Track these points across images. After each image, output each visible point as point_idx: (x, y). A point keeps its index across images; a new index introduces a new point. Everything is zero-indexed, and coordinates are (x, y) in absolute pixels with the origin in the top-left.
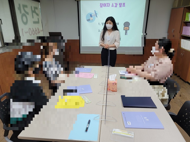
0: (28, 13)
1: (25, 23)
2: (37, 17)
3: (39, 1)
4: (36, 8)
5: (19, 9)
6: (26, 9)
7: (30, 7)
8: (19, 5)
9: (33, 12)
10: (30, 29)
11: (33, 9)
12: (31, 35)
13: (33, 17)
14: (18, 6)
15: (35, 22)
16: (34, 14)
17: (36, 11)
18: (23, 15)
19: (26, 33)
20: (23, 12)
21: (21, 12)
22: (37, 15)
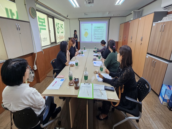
0: (59, 27)
1: (58, 33)
2: (63, 30)
3: (63, 21)
5: (56, 25)
8: (56, 23)
9: (61, 27)
10: (60, 36)
11: (61, 25)
12: (60, 39)
13: (61, 30)
15: (62, 33)
18: (58, 28)
19: (58, 38)
20: (58, 27)
22: (63, 28)
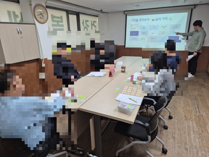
0: (88, 26)
2: (95, 28)
3: (97, 16)
4: (95, 22)
5: (83, 23)
6: (87, 23)
7: (91, 21)
11: (93, 23)
13: (92, 29)
14: (82, 21)
16: (93, 26)
17: (95, 24)
18: (85, 27)
21: (84, 25)
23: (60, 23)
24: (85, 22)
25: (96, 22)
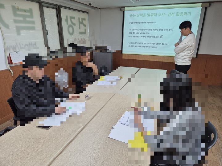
0: (74, 24)
1: (71, 34)
2: (85, 28)
3: (87, 13)
4: (84, 19)
5: (66, 20)
6: (73, 20)
7: (78, 18)
9: (80, 23)
10: (75, 39)
11: (81, 20)
13: (80, 28)
14: (65, 18)
16: (82, 26)
17: (84, 22)
18: (70, 26)
20: (70, 23)
21: (67, 23)
23: (28, 19)
24: (69, 19)
25: (86, 19)
